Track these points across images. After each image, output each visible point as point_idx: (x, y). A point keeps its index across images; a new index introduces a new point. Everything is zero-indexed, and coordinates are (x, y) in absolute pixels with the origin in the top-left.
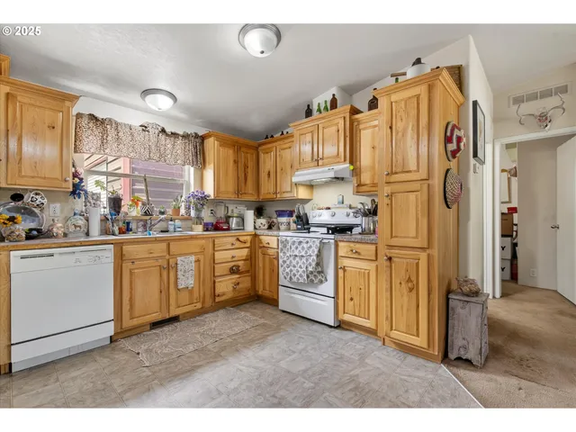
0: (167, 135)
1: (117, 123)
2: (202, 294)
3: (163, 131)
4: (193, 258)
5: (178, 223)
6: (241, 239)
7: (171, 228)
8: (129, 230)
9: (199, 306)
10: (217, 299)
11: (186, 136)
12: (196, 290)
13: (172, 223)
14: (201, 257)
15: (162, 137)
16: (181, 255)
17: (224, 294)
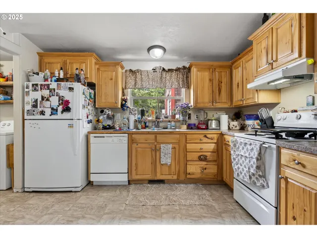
0: (166, 72)
1: (140, 70)
2: (177, 170)
3: (164, 69)
4: (170, 146)
5: (173, 123)
6: (208, 136)
7: (169, 126)
8: (146, 127)
9: (175, 177)
10: (188, 176)
11: (178, 70)
12: (173, 167)
13: (170, 123)
14: (177, 146)
15: (164, 73)
16: (163, 143)
17: (193, 174)
